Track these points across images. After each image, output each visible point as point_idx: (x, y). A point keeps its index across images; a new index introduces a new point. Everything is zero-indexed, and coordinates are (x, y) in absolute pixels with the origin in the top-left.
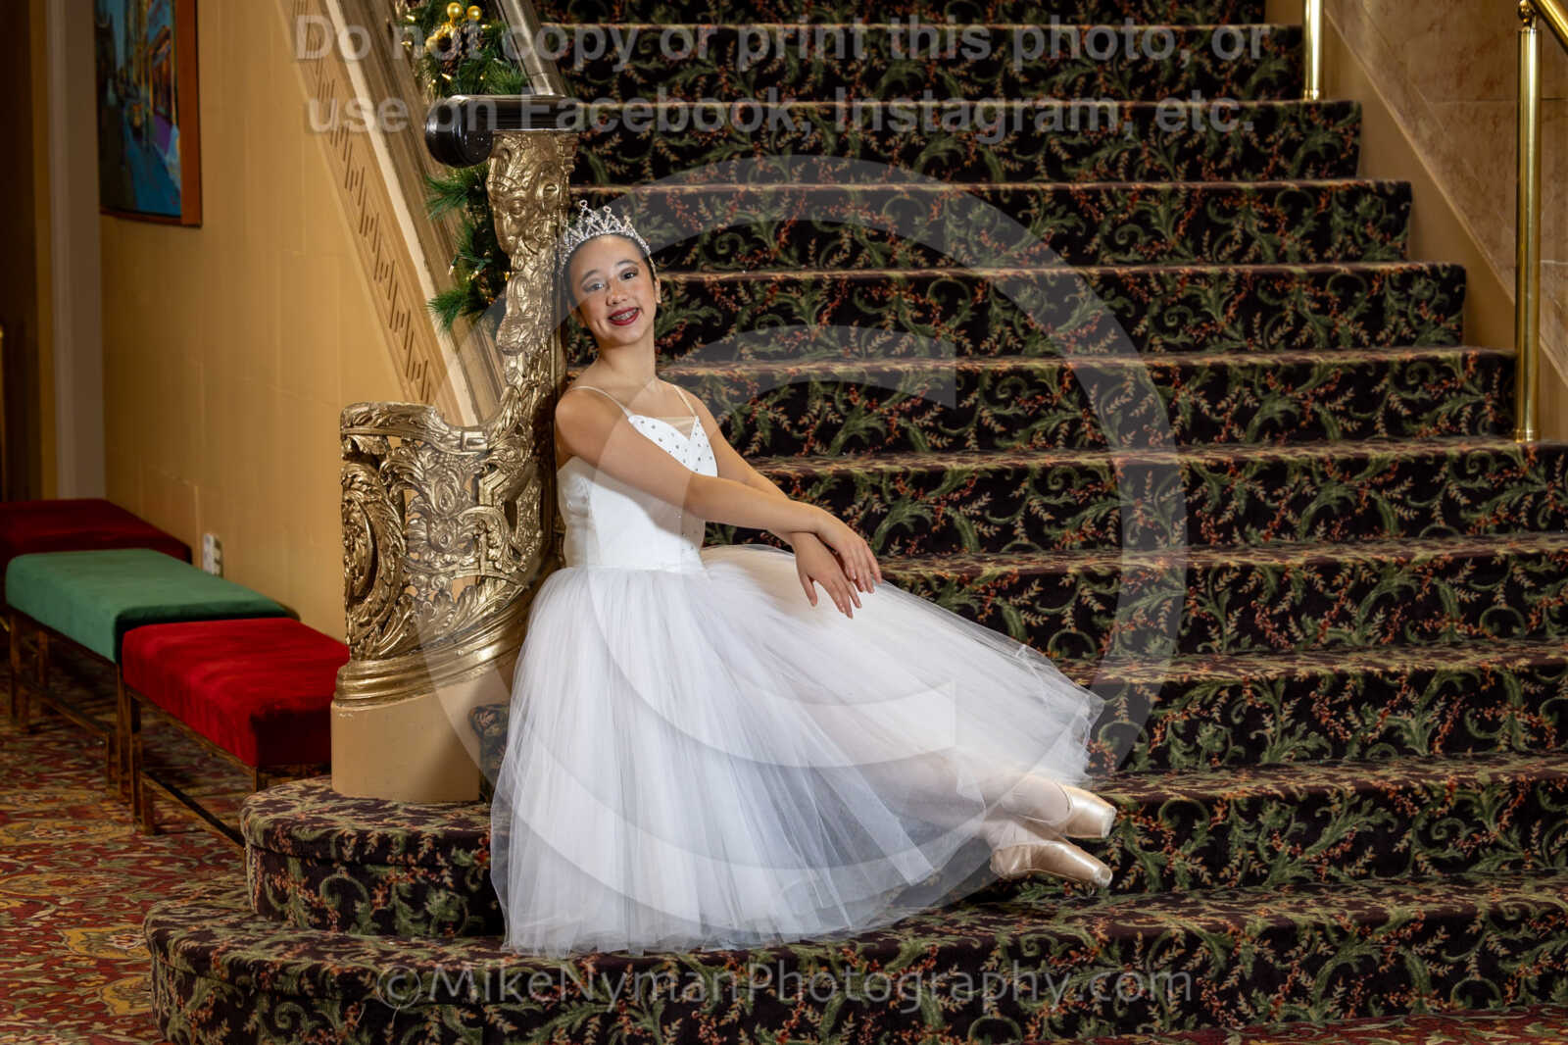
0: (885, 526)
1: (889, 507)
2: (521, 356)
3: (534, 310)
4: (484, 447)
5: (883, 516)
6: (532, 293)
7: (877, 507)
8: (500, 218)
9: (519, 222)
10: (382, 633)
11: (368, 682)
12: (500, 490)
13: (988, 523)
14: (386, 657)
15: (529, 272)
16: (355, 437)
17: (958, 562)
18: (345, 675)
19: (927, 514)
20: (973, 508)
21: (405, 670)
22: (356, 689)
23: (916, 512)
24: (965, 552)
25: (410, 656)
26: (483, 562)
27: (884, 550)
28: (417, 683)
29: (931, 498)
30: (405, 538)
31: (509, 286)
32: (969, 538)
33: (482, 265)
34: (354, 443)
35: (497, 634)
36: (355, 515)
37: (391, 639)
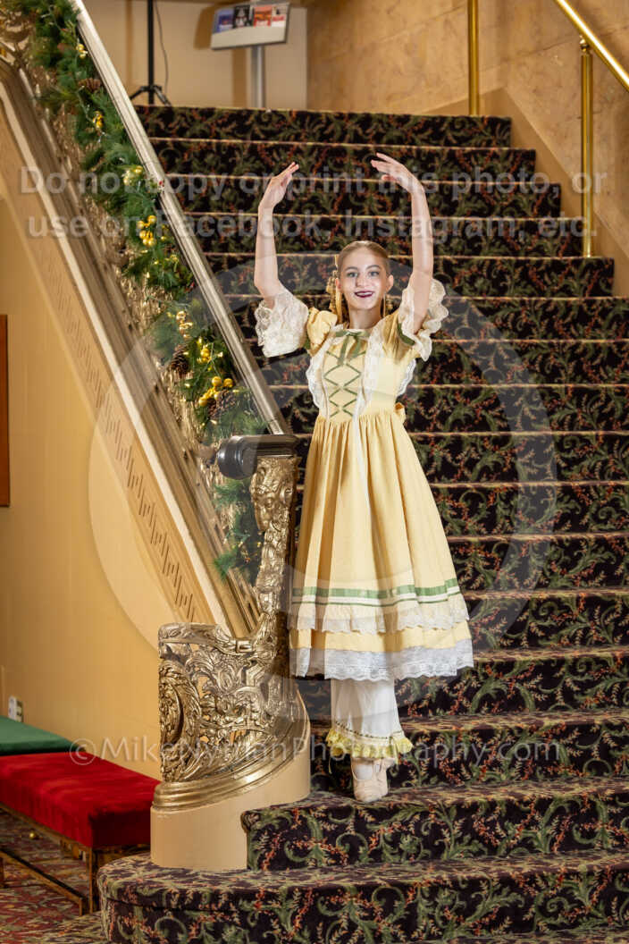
0: (479, 695)
1: (481, 683)
2: (271, 594)
3: (279, 565)
4: (250, 650)
5: (478, 689)
6: (278, 555)
7: (474, 684)
8: (259, 509)
9: (271, 512)
10: (186, 765)
11: (177, 796)
12: (259, 676)
13: (540, 693)
14: (188, 780)
15: (275, 543)
16: (170, 645)
17: (526, 717)
18: (162, 791)
19: (504, 688)
20: (532, 684)
21: (201, 789)
22: (169, 800)
23: (498, 687)
24: (527, 711)
25: (204, 780)
26: (248, 721)
27: (478, 711)
28: (209, 796)
29: (507, 677)
30: (201, 706)
31: (264, 550)
32: (530, 702)
33: (245, 538)
34: (169, 648)
35: (257, 766)
36: (169, 692)
37: (192, 769)
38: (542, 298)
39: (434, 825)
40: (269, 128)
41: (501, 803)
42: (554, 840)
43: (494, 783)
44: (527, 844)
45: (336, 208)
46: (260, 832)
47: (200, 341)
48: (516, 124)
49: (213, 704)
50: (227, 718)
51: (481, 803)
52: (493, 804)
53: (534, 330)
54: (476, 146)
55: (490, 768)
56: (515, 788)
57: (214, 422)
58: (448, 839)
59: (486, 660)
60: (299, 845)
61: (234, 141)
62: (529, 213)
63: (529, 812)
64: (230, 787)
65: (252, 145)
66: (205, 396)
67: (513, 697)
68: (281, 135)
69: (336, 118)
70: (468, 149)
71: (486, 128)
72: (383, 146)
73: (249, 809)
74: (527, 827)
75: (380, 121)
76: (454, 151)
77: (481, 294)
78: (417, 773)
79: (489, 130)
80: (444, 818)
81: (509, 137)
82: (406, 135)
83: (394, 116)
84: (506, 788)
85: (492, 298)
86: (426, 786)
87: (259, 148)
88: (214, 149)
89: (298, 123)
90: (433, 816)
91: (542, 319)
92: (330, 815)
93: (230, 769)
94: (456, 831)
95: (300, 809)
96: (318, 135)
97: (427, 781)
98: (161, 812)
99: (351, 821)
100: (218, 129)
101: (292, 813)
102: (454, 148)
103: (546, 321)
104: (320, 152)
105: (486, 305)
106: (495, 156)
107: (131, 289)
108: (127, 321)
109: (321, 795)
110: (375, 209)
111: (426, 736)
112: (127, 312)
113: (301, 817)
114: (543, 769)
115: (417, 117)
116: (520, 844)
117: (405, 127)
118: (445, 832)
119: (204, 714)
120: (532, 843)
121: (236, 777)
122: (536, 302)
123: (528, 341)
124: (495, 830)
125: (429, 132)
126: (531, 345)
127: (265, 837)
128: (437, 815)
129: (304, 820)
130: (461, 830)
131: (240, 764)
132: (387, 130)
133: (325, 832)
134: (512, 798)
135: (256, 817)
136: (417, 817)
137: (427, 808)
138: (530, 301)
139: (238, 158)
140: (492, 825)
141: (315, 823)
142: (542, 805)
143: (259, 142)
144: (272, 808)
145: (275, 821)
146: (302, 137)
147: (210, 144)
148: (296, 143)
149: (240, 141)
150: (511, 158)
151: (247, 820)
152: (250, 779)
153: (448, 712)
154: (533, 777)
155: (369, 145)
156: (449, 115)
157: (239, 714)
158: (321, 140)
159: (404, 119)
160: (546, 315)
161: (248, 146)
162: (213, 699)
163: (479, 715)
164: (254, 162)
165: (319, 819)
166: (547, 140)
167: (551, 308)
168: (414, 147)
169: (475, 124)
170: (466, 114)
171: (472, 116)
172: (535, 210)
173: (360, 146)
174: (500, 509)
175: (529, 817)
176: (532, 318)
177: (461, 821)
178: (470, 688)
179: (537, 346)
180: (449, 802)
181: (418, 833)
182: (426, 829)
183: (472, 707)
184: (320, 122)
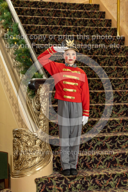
1: (96, 142)
2: (42, 121)
3: (45, 113)
5: (96, 144)
6: (44, 110)
9: (42, 99)
10: (20, 166)
11: (17, 174)
12: (39, 143)
13: (111, 145)
15: (44, 107)
18: (14, 173)
19: (102, 143)
20: (109, 142)
21: (24, 172)
24: (108, 149)
25: (25, 170)
29: (103, 141)
32: (108, 147)
34: (15, 135)
37: (22, 167)
39: (85, 181)
41: (103, 175)
42: (116, 184)
43: (100, 169)
44: (109, 186)
45: (58, 24)
48: (100, 5)
51: (98, 175)
52: (101, 176)
53: (106, 54)
54: (91, 10)
55: (99, 165)
58: (89, 185)
59: (98, 136)
60: (50, 187)
61: (34, 8)
63: (110, 177)
67: (104, 146)
68: (45, 7)
69: (58, 3)
70: (89, 11)
73: (37, 178)
74: (110, 181)
75: (69, 5)
76: (86, 12)
78: (80, 166)
79: (94, 7)
80: (88, 179)
81: (99, 9)
82: (75, 8)
83: (72, 3)
84: (103, 171)
86: (83, 170)
87: (40, 10)
88: (29, 10)
90: (85, 179)
92: (58, 179)
93: (32, 167)
94: (91, 183)
95: (50, 178)
96: (54, 8)
98: (13, 178)
99: (63, 181)
100: (30, 6)
101: (48, 179)
103: (109, 51)
104: (54, 11)
109: (56, 173)
110: (68, 24)
111: (83, 157)
114: (113, 165)
115: (77, 4)
117: (75, 6)
118: (88, 183)
120: (111, 185)
121: (33, 169)
125: (80, 7)
126: (106, 57)
127: (41, 185)
129: (51, 181)
132: (70, 7)
133: (57, 184)
134: (105, 174)
135: (38, 180)
136: (81, 179)
137: (84, 177)
140: (100, 181)
141: (54, 182)
142: (113, 175)
144: (43, 177)
145: (44, 181)
148: (49, 9)
150: (100, 13)
151: (36, 181)
152: (37, 169)
153: (88, 150)
154: (110, 167)
155: (66, 10)
156: (85, 3)
159: (74, 4)
161: (37, 9)
162: (27, 149)
163: (96, 150)
164: (39, 13)
165: (55, 180)
167: (110, 48)
168: (77, 11)
169: (91, 6)
171: (90, 4)
174: (100, 97)
175: (110, 179)
176: (106, 51)
177: (92, 180)
178: (93, 144)
180: (89, 175)
181: (81, 183)
182: (83, 182)
183: (94, 148)
184: (54, 5)
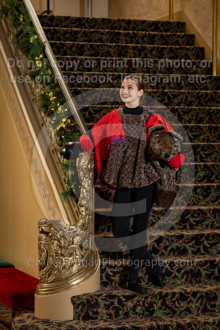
0: (169, 248)
1: (170, 244)
2: (84, 207)
3: (88, 196)
5: (169, 246)
6: (87, 191)
8: (79, 172)
9: (84, 174)
10: (49, 277)
11: (45, 289)
12: (79, 241)
13: (194, 248)
14: (50, 283)
15: (86, 186)
16: (43, 228)
17: (188, 257)
18: (39, 287)
19: (180, 246)
20: (191, 244)
21: (55, 287)
22: (42, 291)
23: (177, 245)
24: (189, 255)
25: (56, 283)
26: (74, 259)
27: (169, 255)
28: (58, 290)
29: (181, 241)
30: (55, 253)
31: (81, 189)
32: (190, 251)
33: (74, 185)
34: (42, 229)
35: (78, 277)
36: (42, 247)
37: (51, 279)
38: (197, 91)
39: (150, 302)
40: (91, 24)
41: (178, 293)
42: (199, 308)
43: (175, 285)
44: (188, 310)
45: (116, 55)
46: (79, 305)
47: (58, 104)
48: (187, 24)
49: (60, 252)
50: (66, 258)
51: (170, 293)
52: (174, 294)
53: (193, 103)
54: (172, 32)
55: (174, 279)
56: (183, 287)
57: (63, 137)
58: (156, 308)
59: (172, 234)
60: (95, 310)
61: (77, 29)
62: (192, 58)
63: (189, 297)
64: (67, 286)
65: (84, 30)
66: (59, 127)
67: (183, 249)
68: (96, 27)
69: (117, 21)
70: (168, 33)
71: (176, 26)
72: (135, 32)
73: (74, 295)
74: (188, 303)
75: (134, 22)
76: (163, 34)
77: (172, 89)
78: (144, 280)
79: (177, 26)
80: (154, 299)
81: (185, 29)
82: (145, 28)
83: (140, 20)
84: (180, 287)
85: (177, 91)
86: (147, 285)
87: (87, 32)
88: (69, 32)
89: (103, 23)
90: (150, 298)
91: (197, 99)
92: (108, 298)
93: (67, 279)
94: (159, 305)
95: (95, 295)
96: (110, 28)
97: (148, 284)
98: (38, 296)
99: (116, 301)
100: (71, 25)
101: (91, 297)
102: (163, 33)
103: (198, 100)
104: (111, 34)
105: (175, 93)
106: (179, 36)
107: (34, 85)
108: (32, 97)
109: (104, 289)
110: (132, 56)
112: (32, 94)
113: (95, 299)
114: (195, 279)
115: (149, 21)
116: (185, 310)
117: (144, 25)
118: (155, 305)
119: (56, 256)
120: (190, 310)
121: (69, 282)
122: (194, 92)
123: (190, 107)
124: (175, 304)
125: (153, 27)
126: (192, 109)
127: (80, 307)
128: (151, 298)
129: (97, 300)
130: (161, 304)
131: (71, 277)
132: (137, 26)
133: (105, 305)
134: (182, 291)
135: (77, 299)
136: (143, 299)
137: (148, 295)
138: (192, 92)
139: (79, 36)
140: (174, 302)
141: (101, 301)
142: (195, 294)
143: (87, 30)
144: (84, 295)
145: (85, 300)
146: (104, 28)
147: (68, 30)
148: (101, 30)
149: (80, 29)
150: (185, 37)
151: (74, 300)
152: (75, 283)
153: (157, 255)
154: (191, 282)
155: (130, 31)
156: (162, 20)
157: (70, 256)
158: (111, 29)
159: (144, 22)
160: (198, 97)
161: (83, 31)
162: (60, 250)
163: (169, 256)
164: (85, 37)
165: (103, 299)
166: (199, 30)
167: (200, 95)
168: (147, 32)
169: (172, 24)
170: (168, 20)
171: (170, 21)
172: (194, 57)
173: (126, 32)
174: (179, 174)
175: (189, 299)
176: (193, 99)
177: (161, 301)
178: (166, 245)
179: (194, 109)
180: (156, 293)
181: (144, 305)
182: (147, 304)
183: (166, 253)
184: (111, 22)
